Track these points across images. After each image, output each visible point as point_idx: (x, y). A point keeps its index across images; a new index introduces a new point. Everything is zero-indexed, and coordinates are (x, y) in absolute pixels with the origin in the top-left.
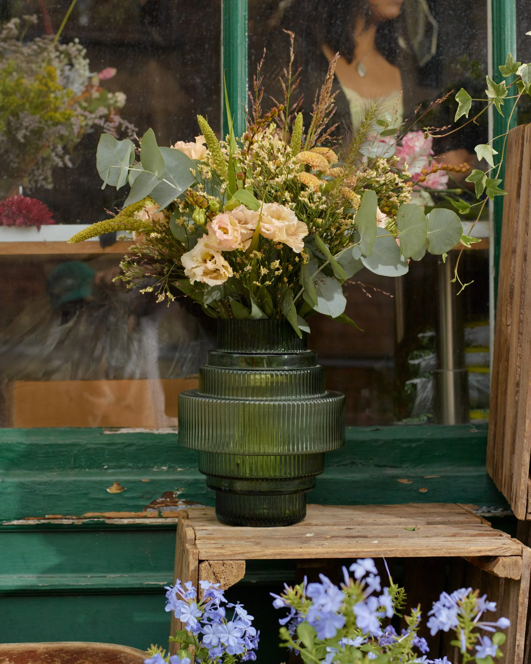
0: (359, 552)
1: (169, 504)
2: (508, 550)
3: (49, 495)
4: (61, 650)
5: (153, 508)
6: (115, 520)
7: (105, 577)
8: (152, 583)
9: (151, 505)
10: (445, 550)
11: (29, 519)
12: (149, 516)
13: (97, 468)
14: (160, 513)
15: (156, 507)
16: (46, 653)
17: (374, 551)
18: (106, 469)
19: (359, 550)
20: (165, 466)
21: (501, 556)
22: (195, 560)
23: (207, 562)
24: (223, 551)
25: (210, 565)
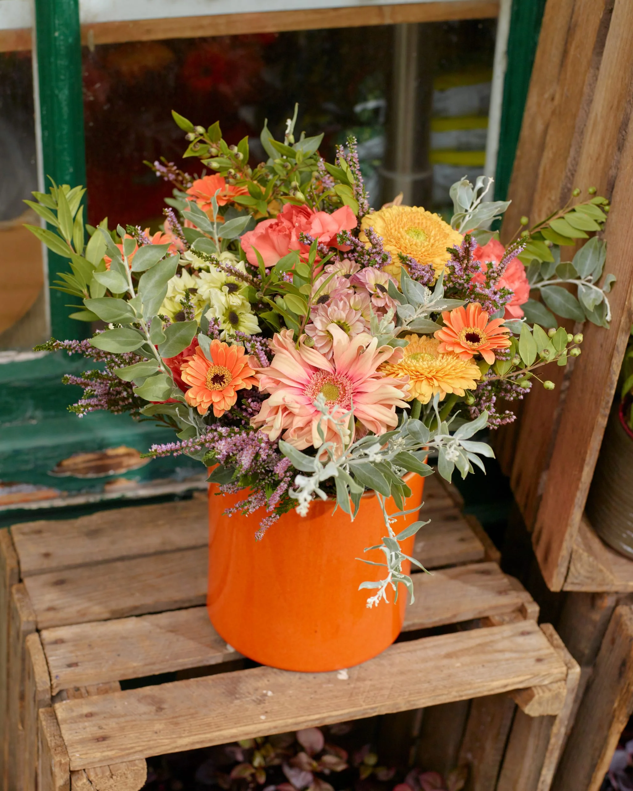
2: (546, 676)
21: (535, 687)
22: (65, 772)
23: (84, 775)
24: (110, 753)
25: (91, 782)
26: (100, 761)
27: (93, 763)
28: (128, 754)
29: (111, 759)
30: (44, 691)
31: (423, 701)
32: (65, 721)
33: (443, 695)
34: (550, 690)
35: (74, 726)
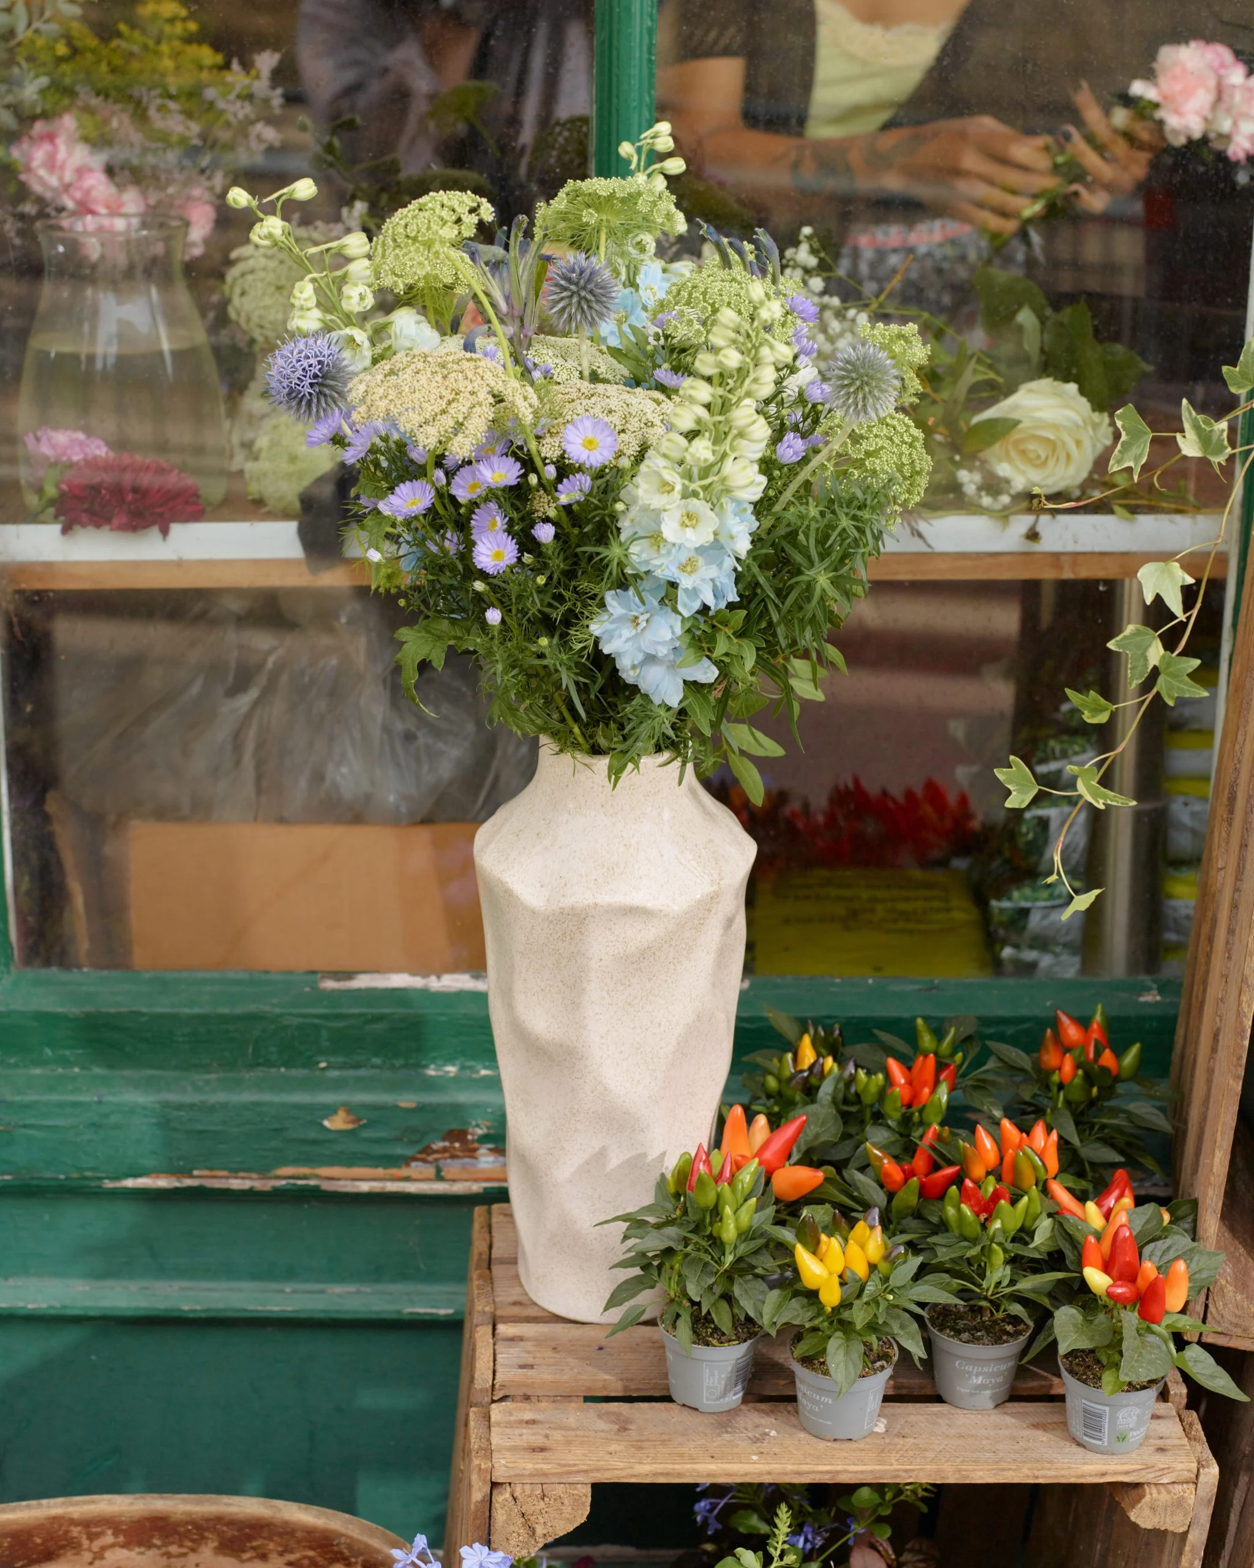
0: (838, 1472)
1: (459, 1154)
2: (1166, 1471)
3: (201, 1132)
4: (219, 1519)
5: (424, 1161)
6: (342, 1183)
7: (322, 1292)
8: (422, 1310)
9: (419, 1156)
10: (1028, 1472)
11: (158, 1177)
12: (415, 1175)
13: (304, 1066)
14: (439, 1171)
15: (430, 1158)
16: (187, 1523)
17: (872, 1472)
18: (323, 1069)
19: (839, 1468)
20: (454, 1065)
21: (1149, 1484)
22: (485, 1482)
23: (508, 1489)
24: (545, 1467)
25: (515, 1499)
26: (531, 1475)
27: (522, 1475)
28: (569, 1473)
29: (545, 1475)
30: (481, 1390)
31: (981, 1473)
32: (498, 1424)
33: (1010, 1469)
34: (1169, 1492)
35: (508, 1431)
